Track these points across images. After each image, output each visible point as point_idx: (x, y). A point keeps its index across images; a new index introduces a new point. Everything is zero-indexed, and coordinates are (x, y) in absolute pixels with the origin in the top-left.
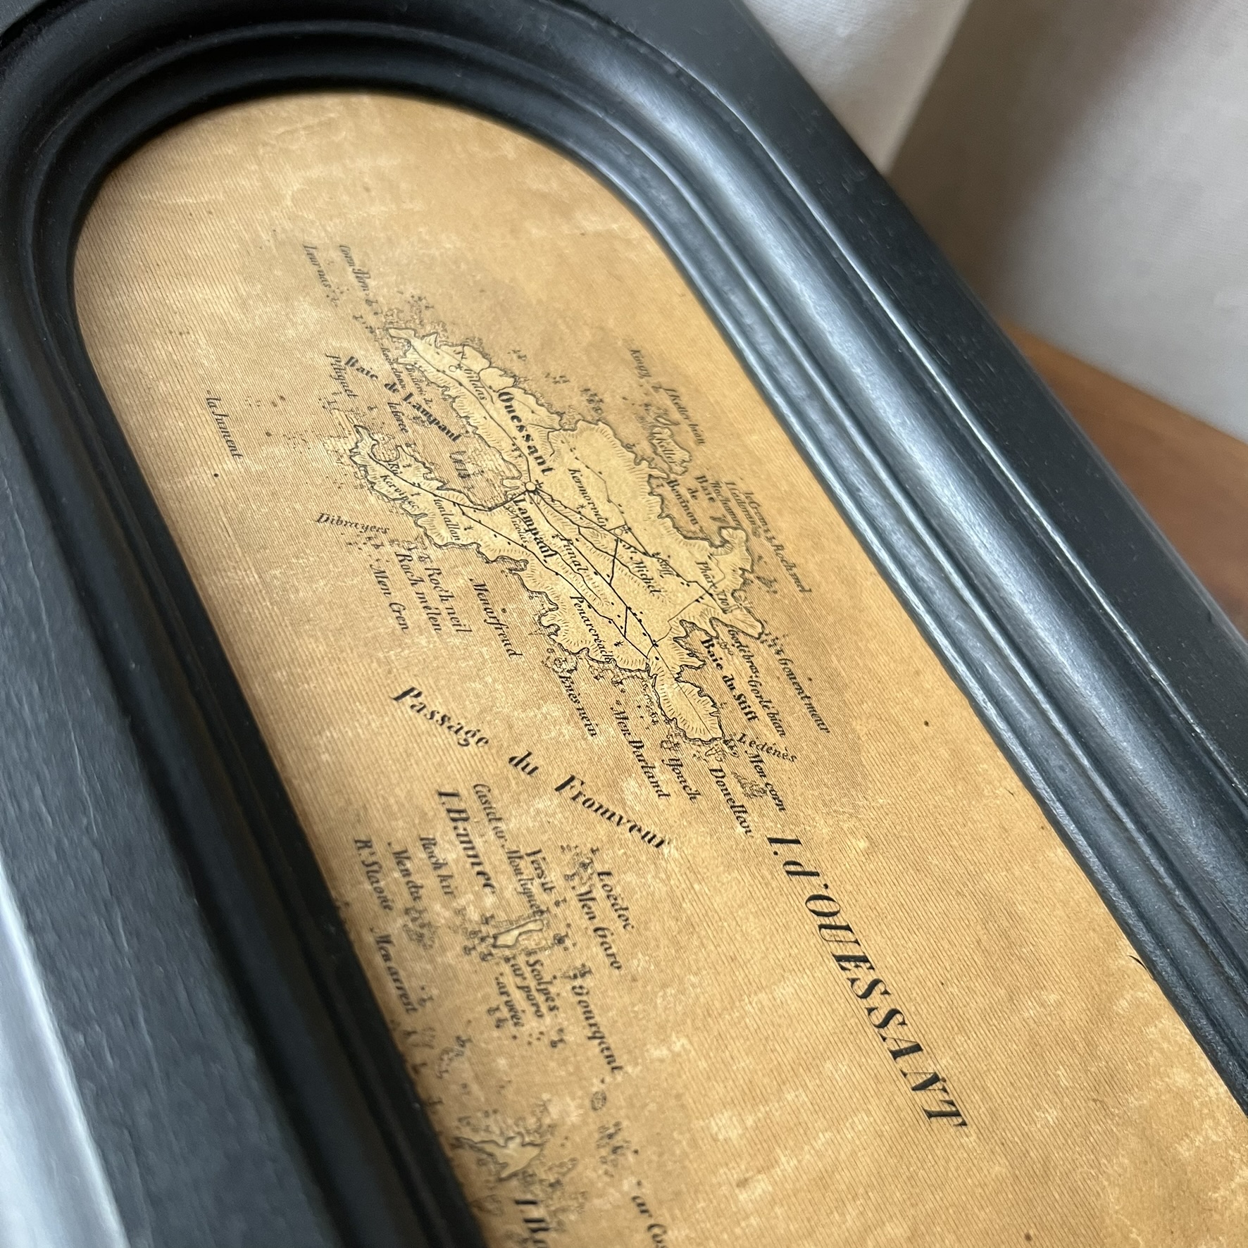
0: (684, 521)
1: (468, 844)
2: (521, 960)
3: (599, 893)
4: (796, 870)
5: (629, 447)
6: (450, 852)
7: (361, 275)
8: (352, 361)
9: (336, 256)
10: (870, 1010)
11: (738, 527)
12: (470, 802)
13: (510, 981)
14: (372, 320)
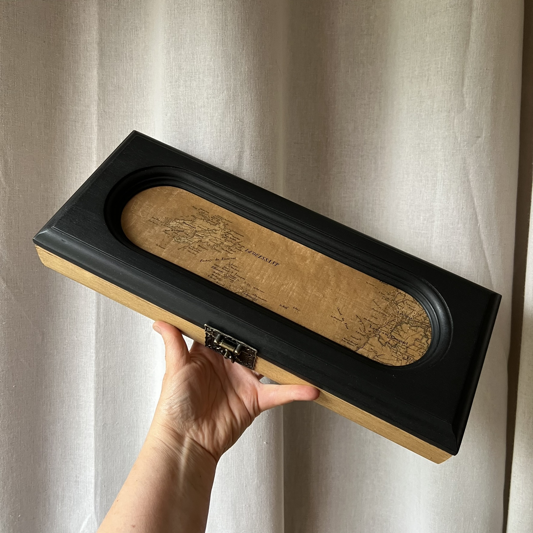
0: (213, 224)
1: (218, 270)
2: (230, 276)
3: (233, 266)
4: (249, 252)
5: (201, 219)
6: (217, 272)
7: (157, 219)
8: (166, 230)
9: (152, 219)
10: (264, 260)
11: (220, 220)
12: (215, 266)
13: (230, 278)
14: (164, 224)
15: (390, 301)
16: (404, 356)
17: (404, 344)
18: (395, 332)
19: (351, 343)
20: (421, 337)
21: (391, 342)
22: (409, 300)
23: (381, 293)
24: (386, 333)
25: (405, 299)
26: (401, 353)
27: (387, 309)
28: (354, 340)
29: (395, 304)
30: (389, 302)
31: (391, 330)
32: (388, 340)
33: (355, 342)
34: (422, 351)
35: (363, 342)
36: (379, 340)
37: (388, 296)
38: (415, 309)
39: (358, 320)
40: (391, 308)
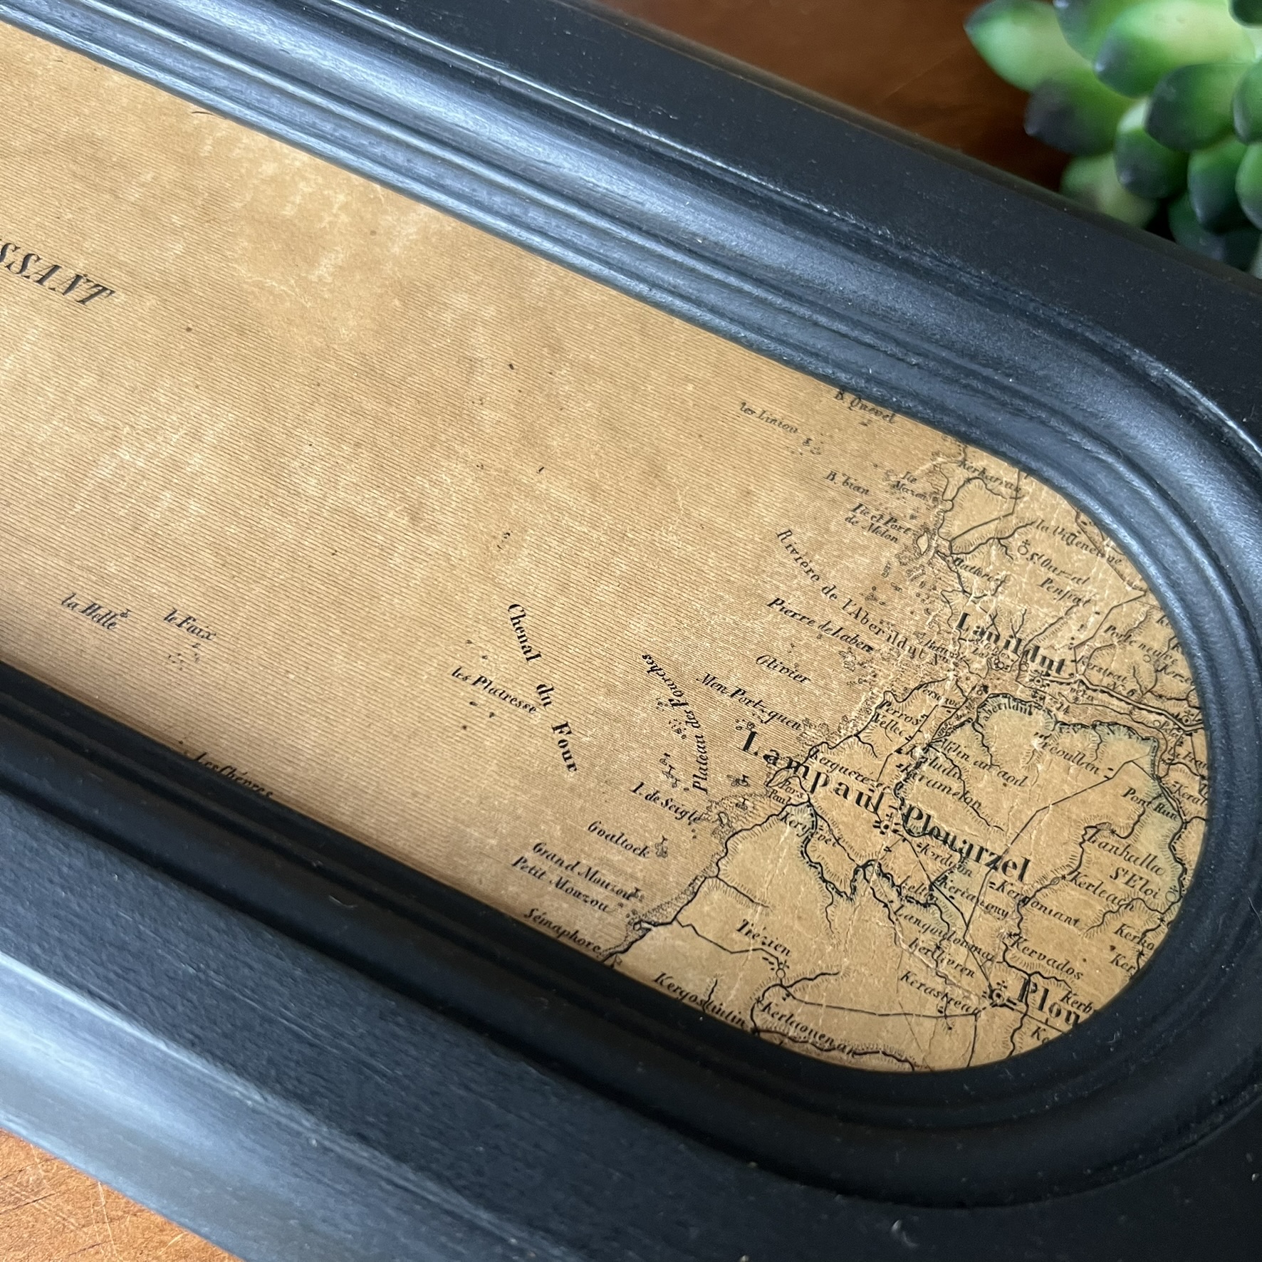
10: (9, 267)
15: (906, 539)
16: (997, 974)
17: (998, 877)
18: (937, 776)
19: (582, 885)
20: (1132, 808)
21: (903, 862)
22: (1042, 526)
23: (840, 479)
24: (863, 788)
25: (1013, 521)
26: (973, 949)
27: (883, 597)
28: (616, 855)
29: (940, 563)
30: (896, 549)
31: (905, 760)
32: (878, 842)
33: (618, 872)
34: (1138, 921)
35: (676, 873)
36: (804, 853)
37: (894, 504)
38: (1088, 591)
39: (655, 693)
40: (912, 589)
